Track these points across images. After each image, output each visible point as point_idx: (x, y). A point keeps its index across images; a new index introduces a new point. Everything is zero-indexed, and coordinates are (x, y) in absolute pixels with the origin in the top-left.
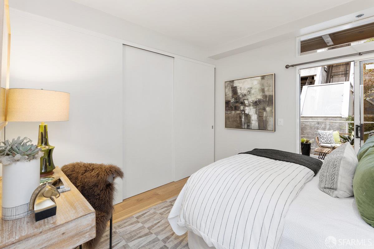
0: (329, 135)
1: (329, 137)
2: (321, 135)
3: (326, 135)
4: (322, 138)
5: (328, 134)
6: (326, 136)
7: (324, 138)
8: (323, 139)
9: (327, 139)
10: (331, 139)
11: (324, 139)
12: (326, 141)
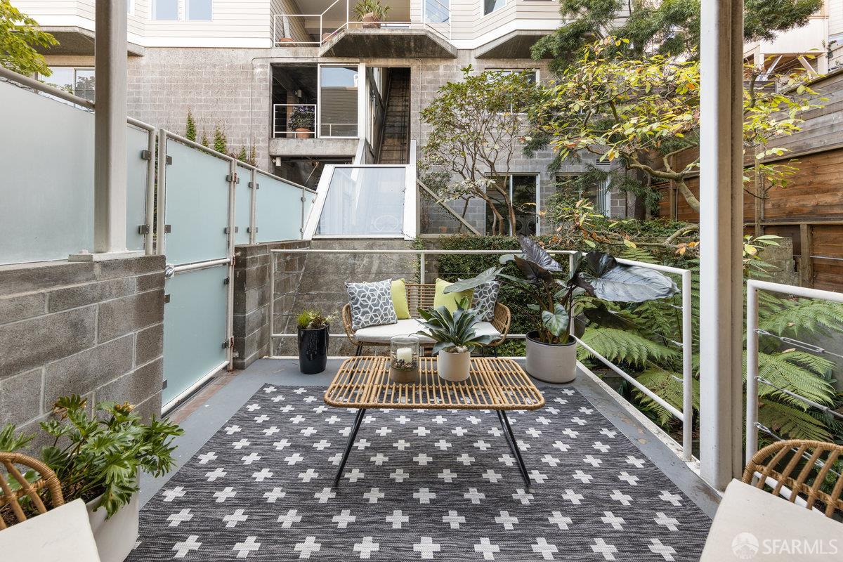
0: (379, 297)
1: (381, 302)
2: (358, 300)
3: (372, 298)
4: (362, 310)
5: (379, 292)
6: (374, 300)
7: (367, 309)
8: (363, 315)
9: (375, 311)
10: (386, 309)
11: (367, 312)
12: (372, 319)
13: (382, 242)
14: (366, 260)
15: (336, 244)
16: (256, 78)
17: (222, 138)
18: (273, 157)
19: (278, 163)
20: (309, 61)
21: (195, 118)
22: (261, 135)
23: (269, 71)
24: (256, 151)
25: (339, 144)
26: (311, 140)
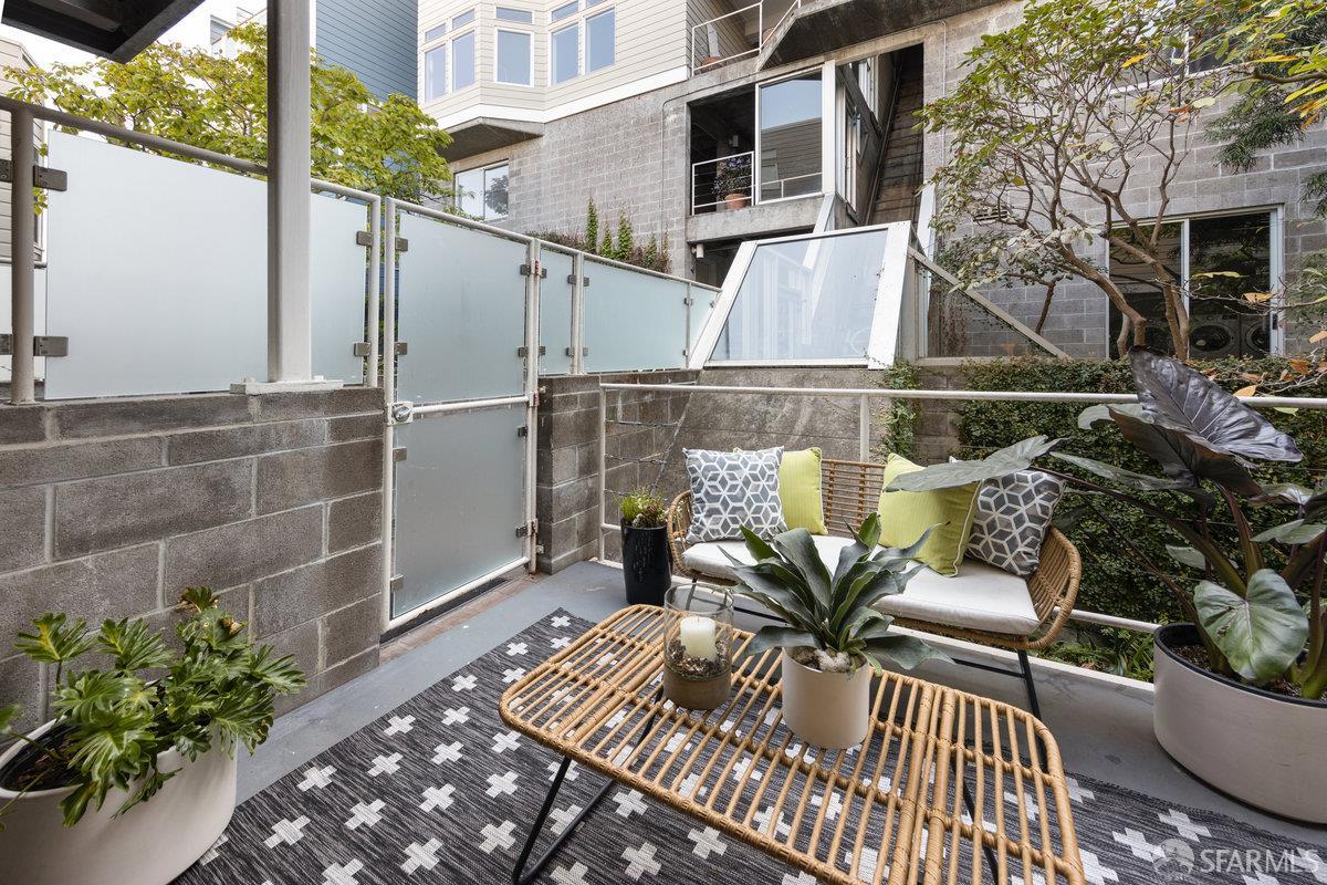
0: (746, 483)
1: (749, 493)
2: (701, 484)
3: (730, 483)
4: (708, 505)
5: (746, 472)
6: (733, 487)
7: (718, 505)
8: (709, 515)
9: (735, 510)
10: (758, 510)
11: (717, 511)
12: (725, 526)
13: (822, 373)
14: (788, 406)
15: (741, 377)
16: (669, 130)
17: (628, 226)
18: (692, 245)
19: (700, 252)
20: (743, 83)
21: (597, 204)
22: (675, 213)
23: (685, 116)
24: (670, 239)
25: (790, 210)
26: (746, 210)
